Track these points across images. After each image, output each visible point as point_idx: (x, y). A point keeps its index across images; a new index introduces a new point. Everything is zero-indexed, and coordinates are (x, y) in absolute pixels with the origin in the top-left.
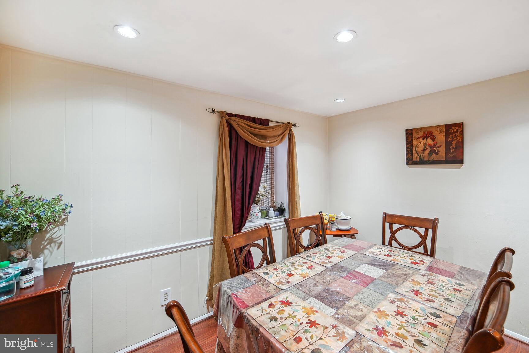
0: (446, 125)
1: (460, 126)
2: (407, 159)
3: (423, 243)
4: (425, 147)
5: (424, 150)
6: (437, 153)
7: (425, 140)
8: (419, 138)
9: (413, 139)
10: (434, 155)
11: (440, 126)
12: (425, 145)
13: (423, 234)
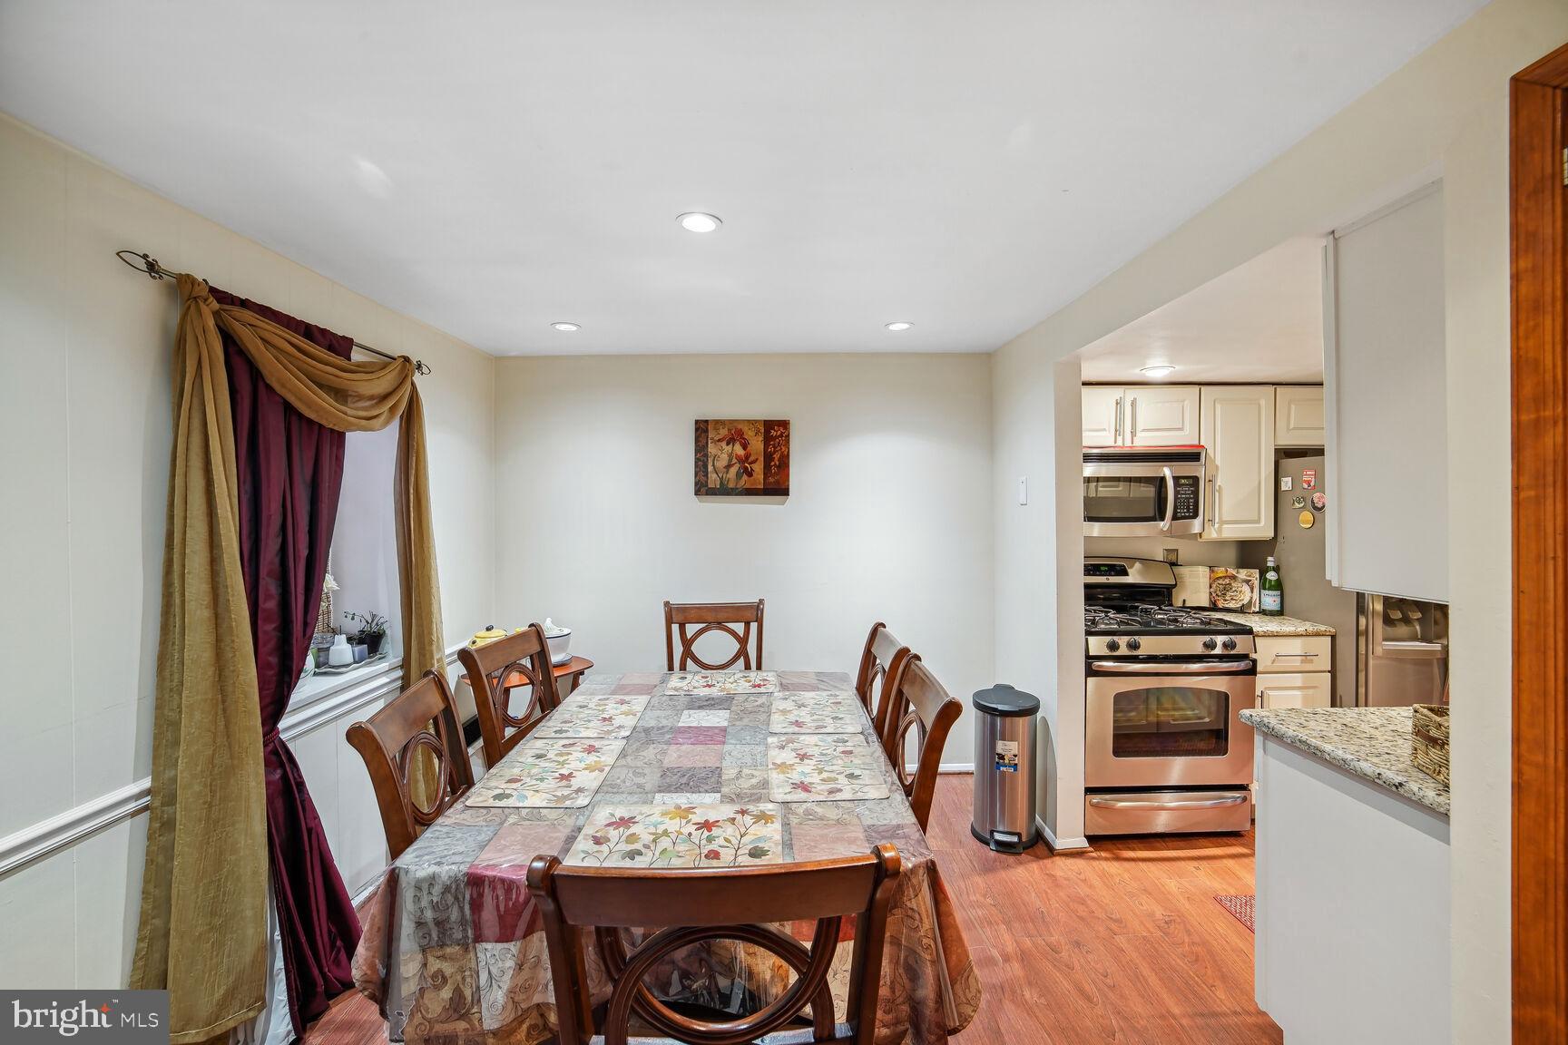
0: (765, 421)
1: (784, 424)
2: (696, 484)
3: (742, 652)
4: (730, 460)
5: (728, 467)
6: (750, 475)
7: (731, 446)
8: (719, 440)
9: (710, 441)
10: (745, 477)
11: (756, 421)
12: (730, 456)
13: (741, 633)
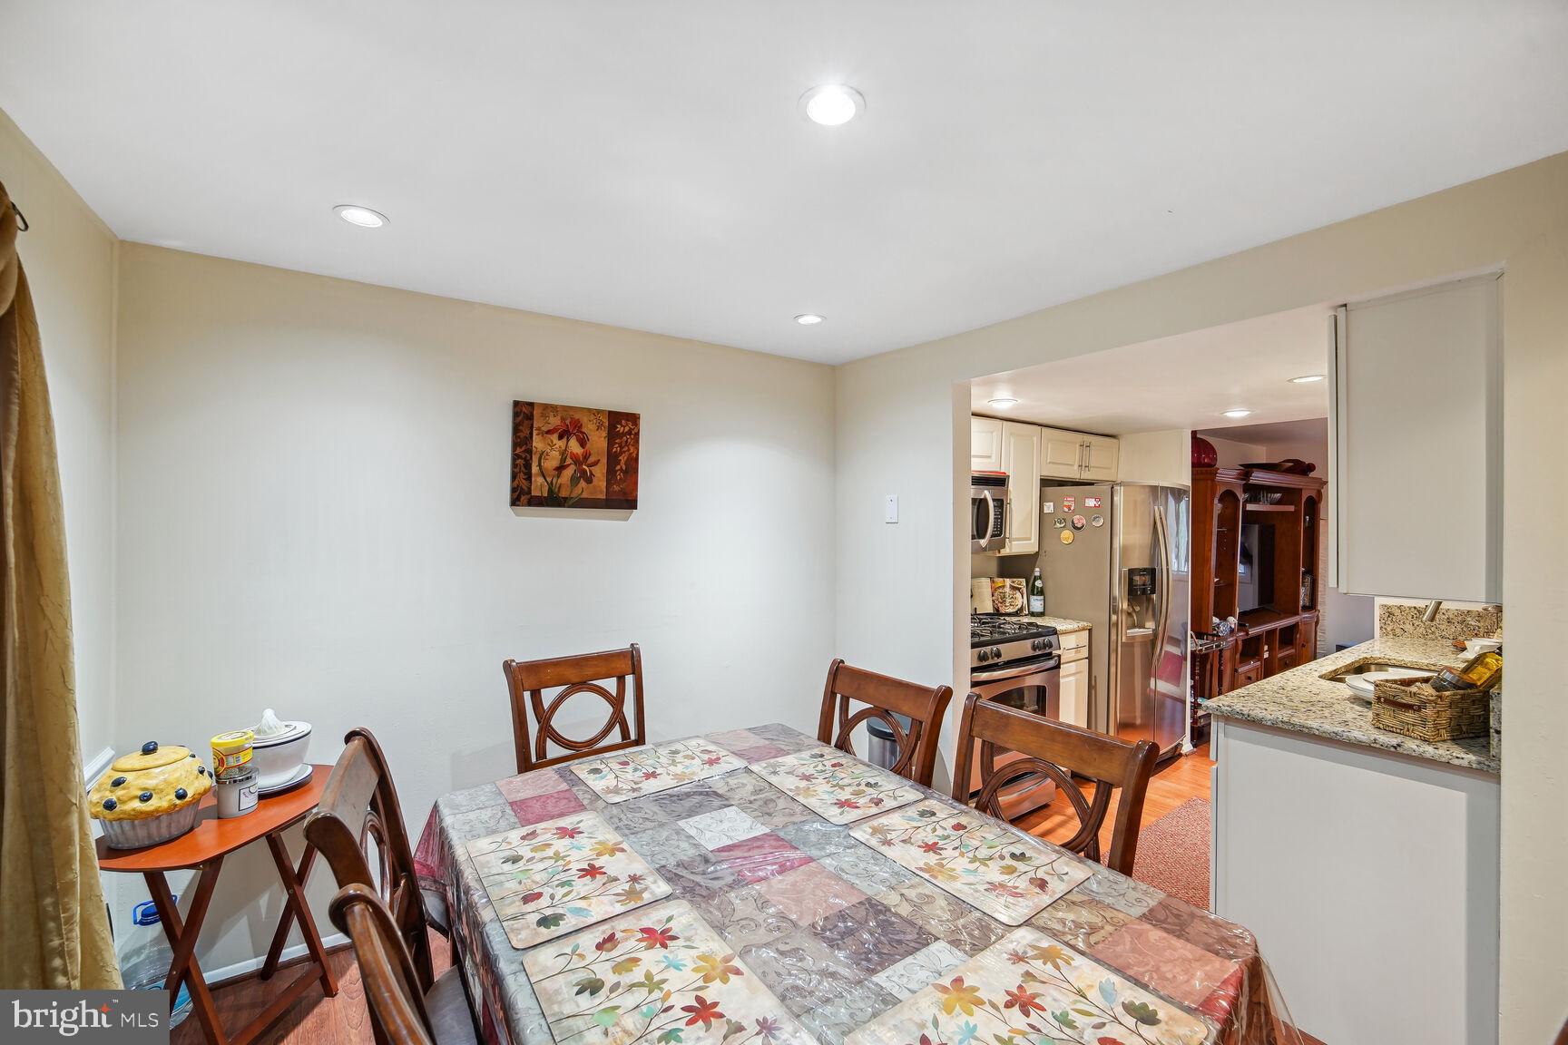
0: (610, 412)
1: (634, 419)
2: (513, 490)
3: (618, 718)
4: (563, 460)
5: (560, 469)
6: (589, 481)
7: (565, 440)
8: (549, 432)
9: (535, 433)
10: (583, 483)
11: (599, 411)
12: (563, 453)
13: (614, 692)
